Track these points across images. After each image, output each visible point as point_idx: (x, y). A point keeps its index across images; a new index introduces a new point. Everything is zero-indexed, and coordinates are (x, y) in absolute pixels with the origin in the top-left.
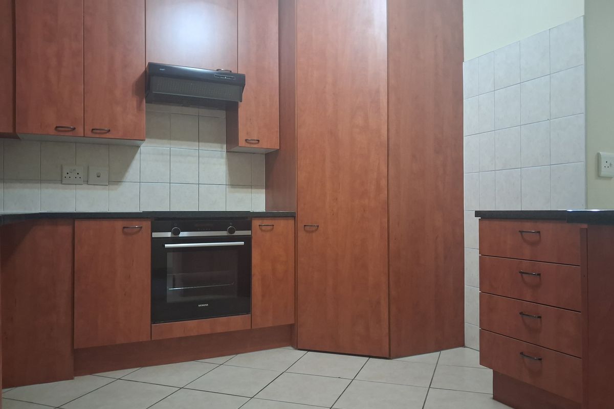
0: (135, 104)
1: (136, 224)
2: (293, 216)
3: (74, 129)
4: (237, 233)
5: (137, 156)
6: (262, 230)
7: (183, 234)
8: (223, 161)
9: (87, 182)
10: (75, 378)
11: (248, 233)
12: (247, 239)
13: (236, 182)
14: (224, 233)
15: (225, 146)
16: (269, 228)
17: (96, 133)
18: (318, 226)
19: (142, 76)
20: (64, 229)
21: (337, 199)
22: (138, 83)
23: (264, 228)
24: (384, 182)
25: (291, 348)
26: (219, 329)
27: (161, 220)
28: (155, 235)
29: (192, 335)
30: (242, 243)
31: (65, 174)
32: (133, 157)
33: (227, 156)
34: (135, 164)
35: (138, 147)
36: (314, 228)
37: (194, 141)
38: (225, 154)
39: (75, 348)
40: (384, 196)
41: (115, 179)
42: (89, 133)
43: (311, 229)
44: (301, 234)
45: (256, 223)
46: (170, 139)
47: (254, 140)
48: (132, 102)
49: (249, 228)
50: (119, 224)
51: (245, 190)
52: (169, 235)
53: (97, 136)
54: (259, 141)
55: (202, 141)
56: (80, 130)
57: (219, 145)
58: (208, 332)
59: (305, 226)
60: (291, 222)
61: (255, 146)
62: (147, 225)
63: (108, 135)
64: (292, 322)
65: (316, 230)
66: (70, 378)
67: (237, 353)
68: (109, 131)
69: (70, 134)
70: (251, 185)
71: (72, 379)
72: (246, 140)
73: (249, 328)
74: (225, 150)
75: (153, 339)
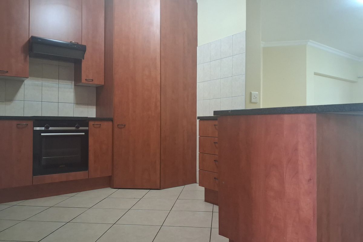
0: (23, 58)
1: (24, 123)
2: (111, 120)
4: (81, 128)
5: (23, 86)
6: (94, 127)
7: (50, 128)
8: (72, 90)
11: (87, 128)
12: (86, 132)
13: (80, 101)
14: (74, 128)
15: (73, 82)
16: (98, 126)
18: (125, 125)
19: (27, 43)
21: (135, 112)
22: (24, 46)
26: (71, 179)
27: (39, 121)
28: (35, 128)
29: (56, 181)
30: (84, 134)
32: (20, 87)
34: (21, 90)
35: (23, 81)
37: (57, 79)
38: (73, 86)
40: (158, 110)
41: (9, 98)
43: (121, 127)
44: (116, 129)
45: (91, 123)
47: (90, 80)
48: (21, 57)
49: (87, 126)
50: (15, 123)
51: (84, 106)
54: (93, 80)
55: (61, 79)
57: (70, 82)
58: (65, 180)
59: (118, 125)
60: (110, 123)
61: (91, 83)
62: (30, 123)
63: (7, 74)
64: (110, 175)
65: (124, 127)
67: (80, 192)
68: (7, 72)
70: (88, 104)
72: (86, 79)
73: (87, 177)
74: (73, 84)
75: (33, 184)
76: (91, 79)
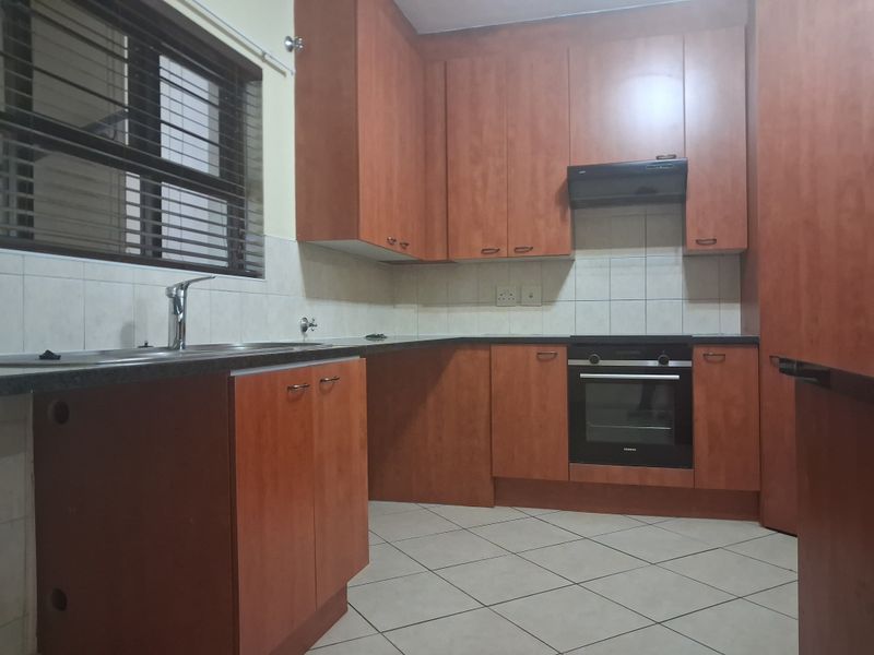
0: (558, 215)
1: (551, 350)
2: (755, 342)
3: (499, 250)
4: (672, 364)
5: (572, 271)
6: (708, 361)
7: (602, 363)
8: (679, 269)
9: (519, 303)
10: (496, 506)
11: (688, 364)
12: (686, 373)
13: (697, 294)
14: (654, 363)
15: (681, 249)
16: (720, 358)
17: (519, 252)
19: (564, 184)
22: (560, 193)
26: (650, 482)
27: (579, 346)
28: (572, 362)
29: (617, 483)
30: (678, 377)
31: (499, 296)
32: (567, 273)
33: (684, 261)
34: (570, 281)
35: (574, 260)
37: (640, 247)
38: (680, 259)
41: (548, 298)
42: (512, 253)
44: (767, 368)
45: (698, 352)
46: (610, 248)
47: (709, 240)
48: (556, 214)
49: (689, 358)
50: (534, 350)
51: (711, 305)
52: (586, 363)
53: (520, 254)
54: (715, 240)
56: (504, 252)
57: (672, 248)
58: (637, 482)
59: (771, 357)
60: (753, 352)
61: (711, 247)
62: (562, 351)
63: (530, 253)
64: (758, 489)
66: (490, 505)
67: (677, 516)
68: (532, 248)
69: (495, 255)
70: (721, 299)
71: (492, 507)
72: (697, 241)
73: (691, 486)
74: (681, 254)
75: (571, 480)
76: (712, 238)
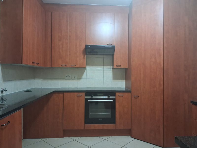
0: (83, 57)
2: (130, 92)
3: (66, 65)
4: (111, 97)
7: (94, 97)
8: (111, 71)
9: (72, 79)
10: (64, 137)
12: (114, 100)
13: (115, 78)
14: (107, 97)
15: (112, 67)
16: (122, 96)
17: (72, 66)
18: (138, 96)
19: (84, 48)
20: (61, 95)
21: (145, 87)
22: (83, 51)
23: (120, 96)
24: (162, 82)
25: (130, 136)
26: (105, 128)
27: (88, 93)
28: (86, 97)
29: (97, 129)
30: (112, 101)
31: (66, 77)
32: (84, 71)
33: (112, 70)
35: (86, 68)
36: (137, 97)
37: (102, 66)
38: (112, 69)
39: (64, 129)
40: (162, 87)
41: (79, 78)
42: (70, 66)
43: (136, 97)
44: (133, 98)
45: (117, 94)
46: (95, 65)
49: (115, 96)
50: (76, 94)
51: (118, 80)
52: (90, 97)
53: (72, 67)
54: (120, 66)
55: (105, 66)
56: (68, 66)
59: (134, 96)
60: (130, 94)
64: (130, 128)
65: (138, 98)
66: (62, 137)
67: (112, 136)
68: (75, 65)
69: (65, 67)
70: (120, 79)
71: (63, 138)
72: (116, 66)
73: (115, 129)
74: (112, 68)
75: (85, 129)
